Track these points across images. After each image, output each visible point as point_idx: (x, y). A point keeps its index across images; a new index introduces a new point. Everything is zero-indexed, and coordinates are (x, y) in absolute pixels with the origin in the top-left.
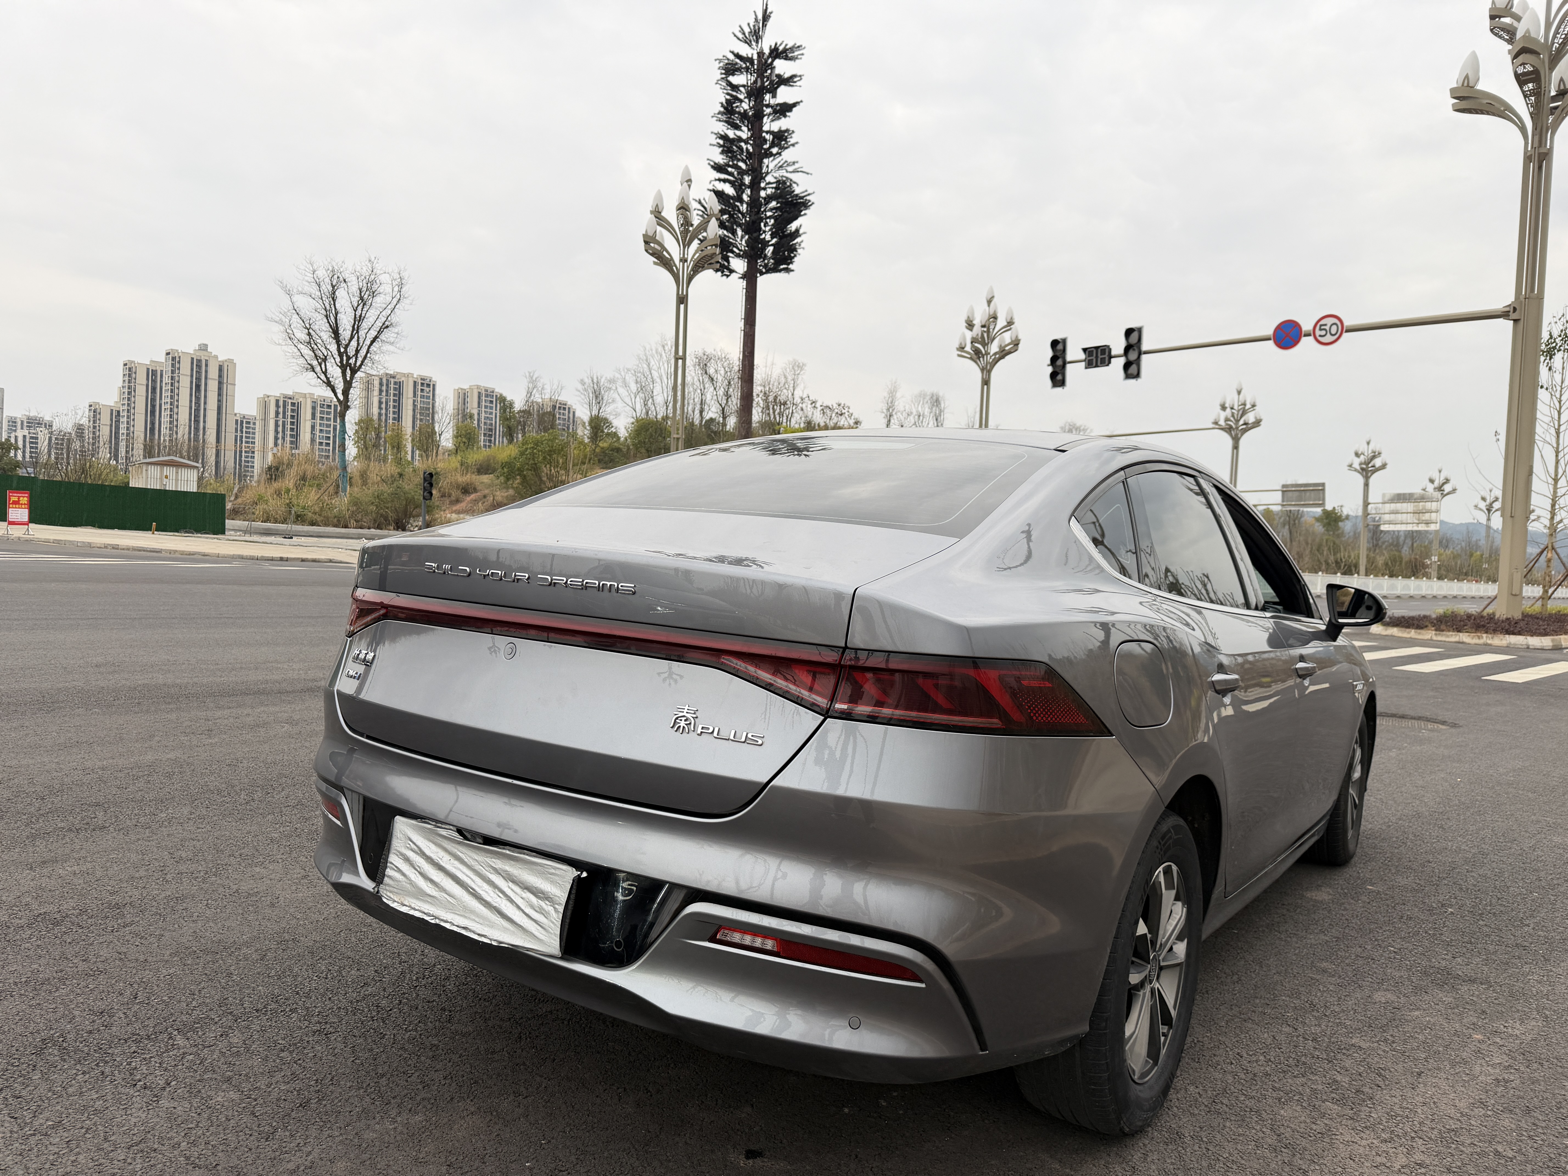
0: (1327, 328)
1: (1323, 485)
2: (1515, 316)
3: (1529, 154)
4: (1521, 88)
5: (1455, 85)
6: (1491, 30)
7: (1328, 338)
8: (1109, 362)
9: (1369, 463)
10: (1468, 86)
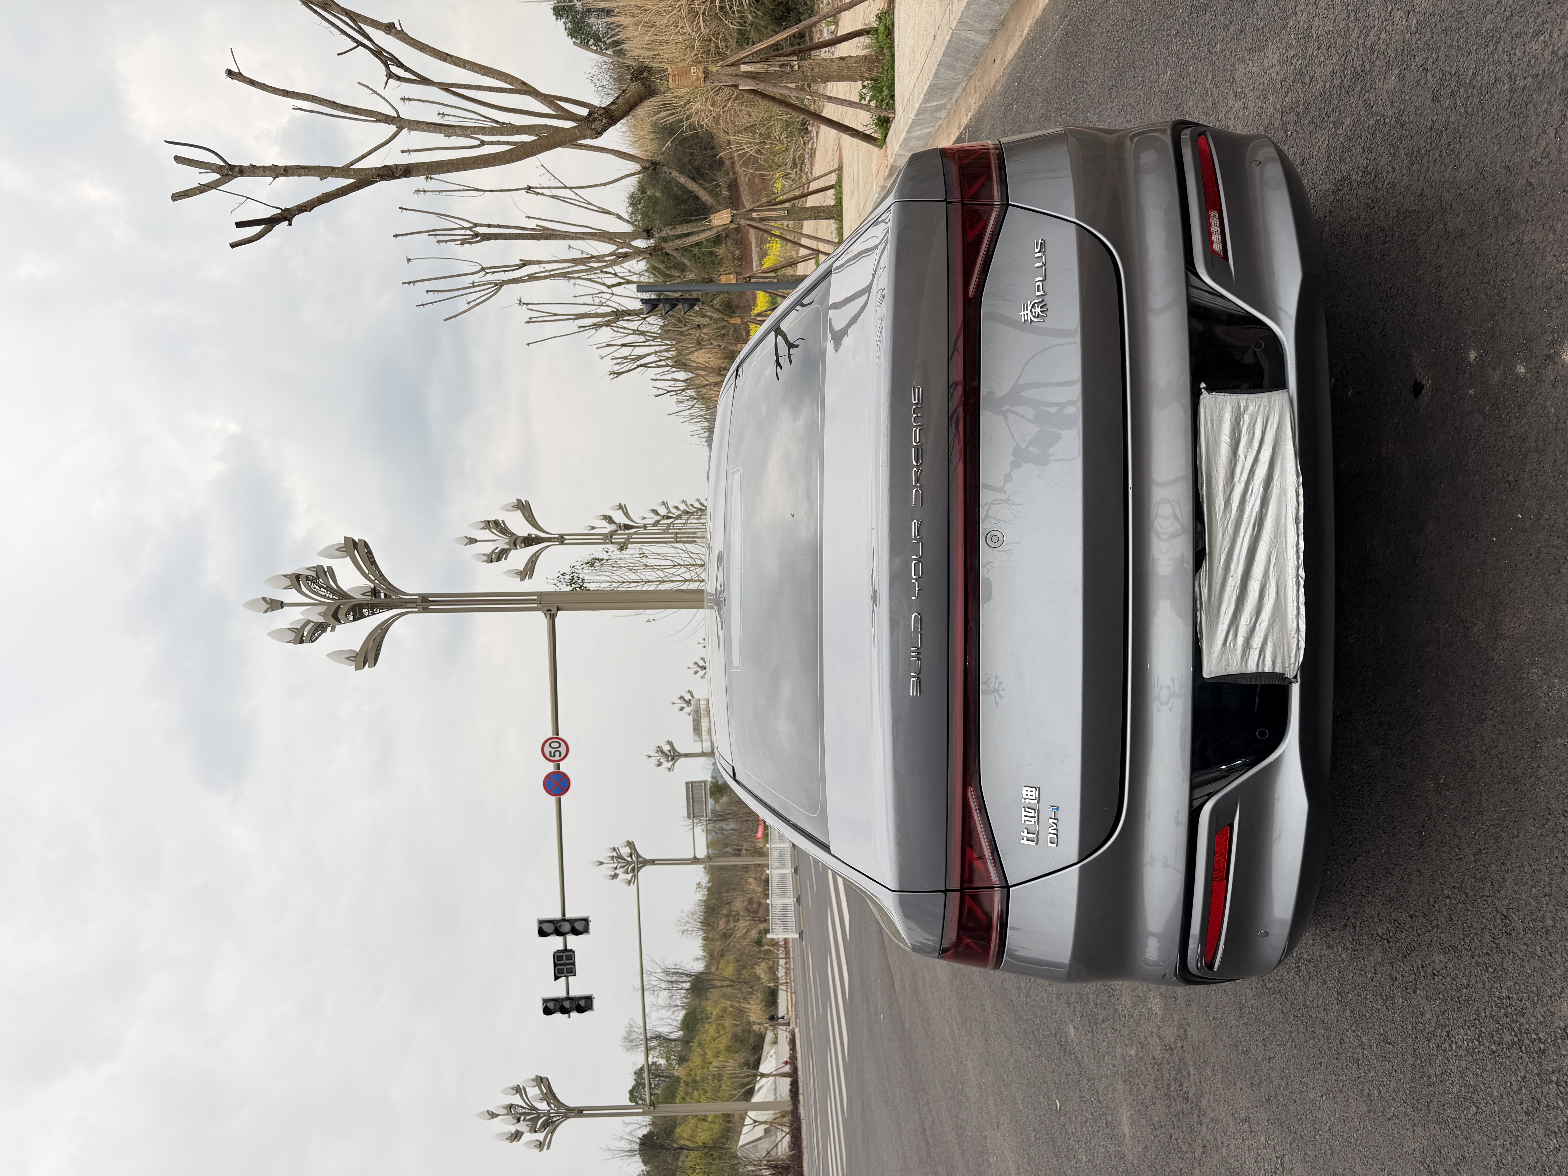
0: (553, 750)
1: (687, 783)
2: (554, 610)
3: (421, 610)
4: (365, 617)
5: (354, 666)
6: (312, 642)
7: (563, 749)
8: (571, 951)
9: (667, 755)
10: (355, 657)
